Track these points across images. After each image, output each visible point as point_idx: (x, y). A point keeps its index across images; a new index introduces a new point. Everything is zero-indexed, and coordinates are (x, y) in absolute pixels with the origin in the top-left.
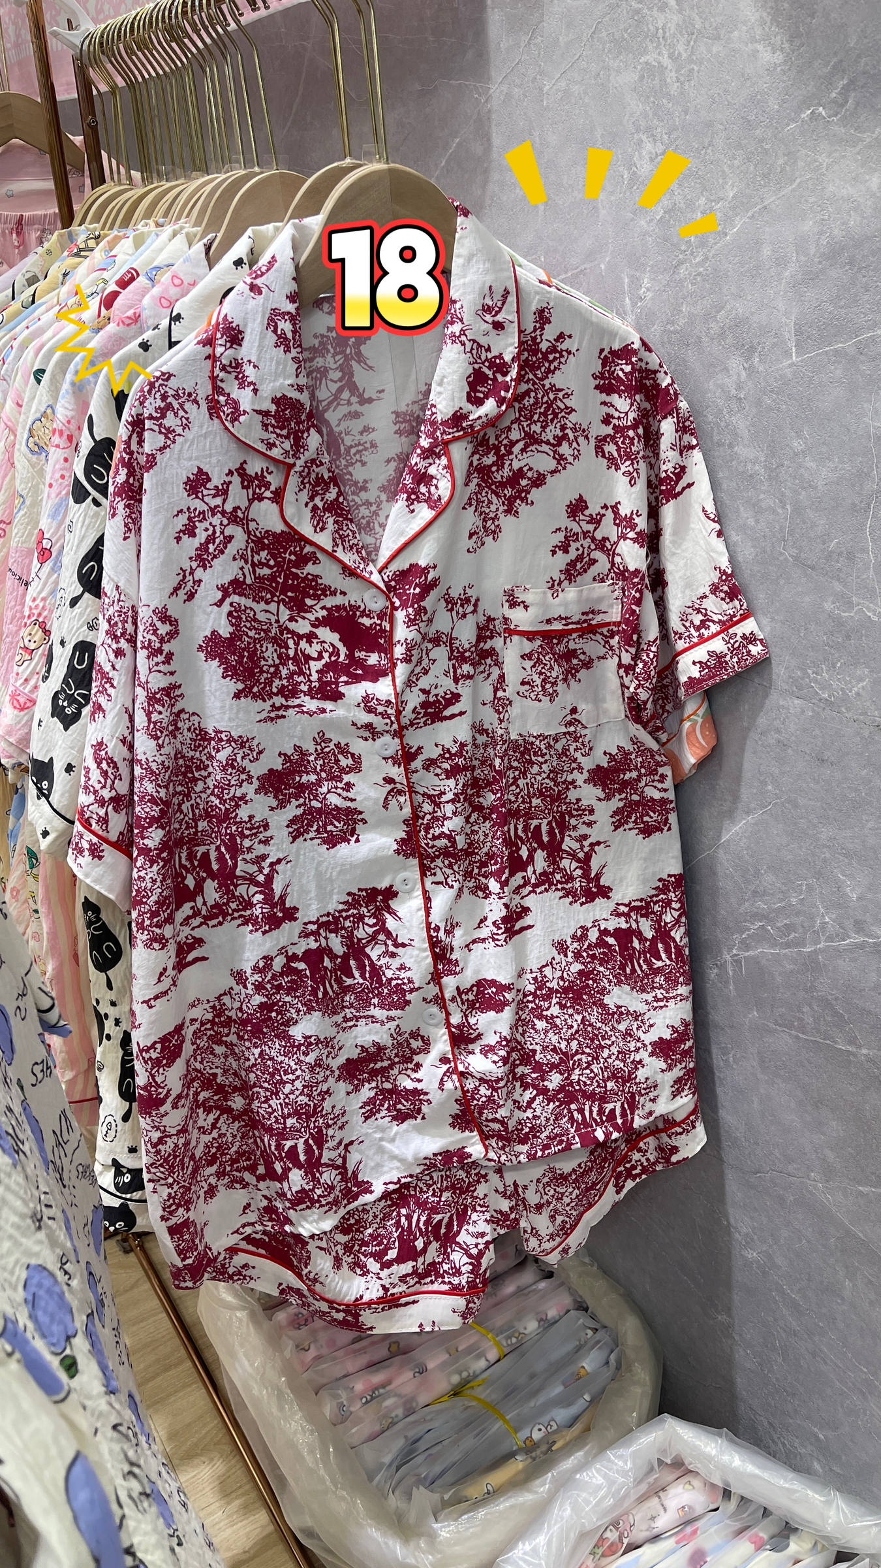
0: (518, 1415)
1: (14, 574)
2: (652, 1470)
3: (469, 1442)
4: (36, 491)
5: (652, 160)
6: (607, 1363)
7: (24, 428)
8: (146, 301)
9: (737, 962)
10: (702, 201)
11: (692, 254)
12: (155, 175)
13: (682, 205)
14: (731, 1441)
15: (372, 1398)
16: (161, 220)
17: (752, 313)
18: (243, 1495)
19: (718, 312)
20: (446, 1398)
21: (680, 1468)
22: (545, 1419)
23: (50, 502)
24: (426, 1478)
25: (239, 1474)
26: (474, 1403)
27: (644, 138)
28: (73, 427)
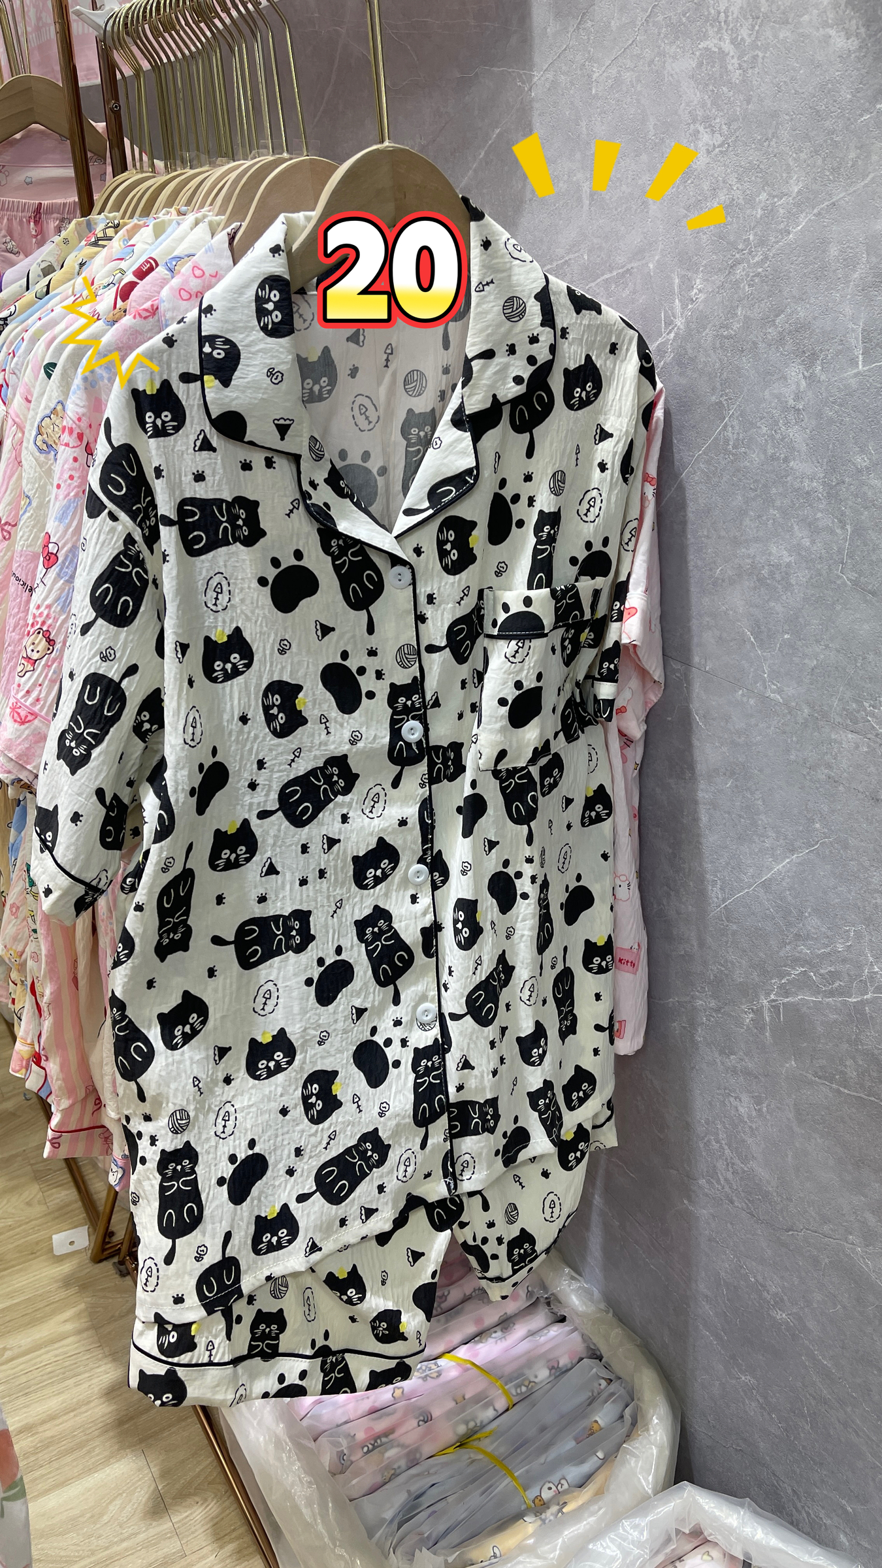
0: (527, 1472)
1: (18, 579)
2: (668, 1540)
3: (475, 1499)
4: (43, 491)
5: (708, 152)
6: (622, 1417)
7: (32, 426)
8: (165, 292)
9: (775, 1008)
10: (763, 196)
11: (750, 253)
12: (178, 162)
13: (741, 201)
14: (755, 1512)
15: (374, 1448)
16: (184, 209)
17: (815, 318)
18: (237, 1538)
19: (777, 316)
20: (451, 1450)
21: (699, 1538)
22: (555, 1478)
23: (58, 504)
24: (428, 1537)
25: (233, 1518)
26: (480, 1457)
27: (701, 129)
28: (84, 424)
